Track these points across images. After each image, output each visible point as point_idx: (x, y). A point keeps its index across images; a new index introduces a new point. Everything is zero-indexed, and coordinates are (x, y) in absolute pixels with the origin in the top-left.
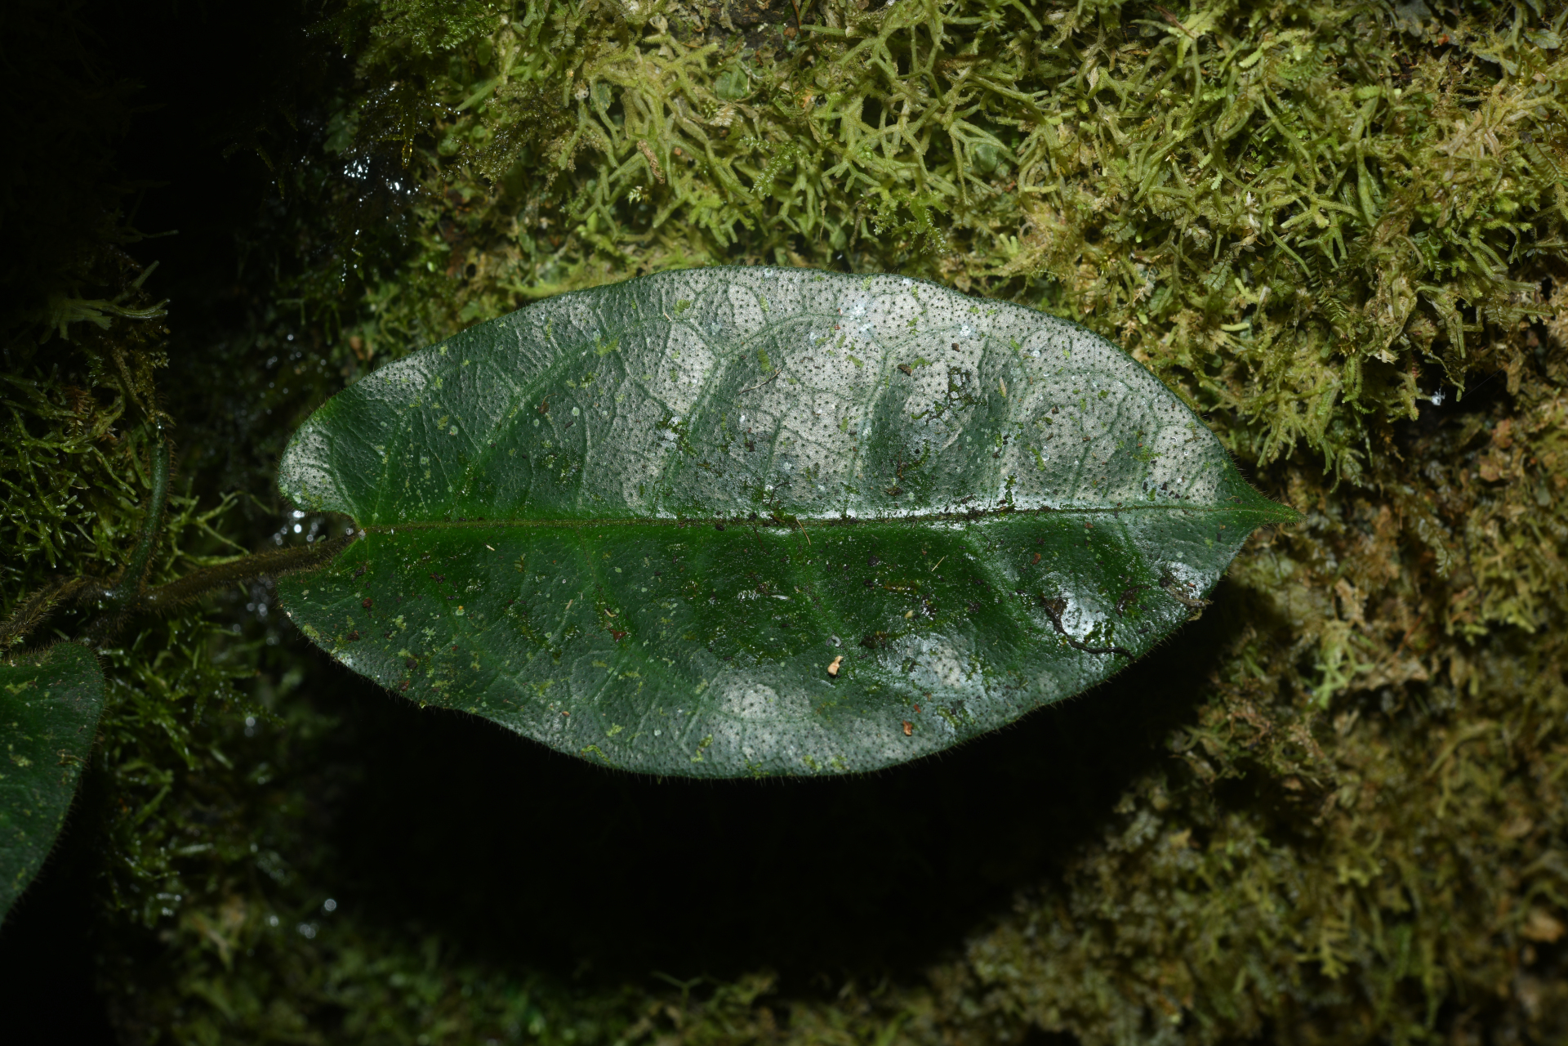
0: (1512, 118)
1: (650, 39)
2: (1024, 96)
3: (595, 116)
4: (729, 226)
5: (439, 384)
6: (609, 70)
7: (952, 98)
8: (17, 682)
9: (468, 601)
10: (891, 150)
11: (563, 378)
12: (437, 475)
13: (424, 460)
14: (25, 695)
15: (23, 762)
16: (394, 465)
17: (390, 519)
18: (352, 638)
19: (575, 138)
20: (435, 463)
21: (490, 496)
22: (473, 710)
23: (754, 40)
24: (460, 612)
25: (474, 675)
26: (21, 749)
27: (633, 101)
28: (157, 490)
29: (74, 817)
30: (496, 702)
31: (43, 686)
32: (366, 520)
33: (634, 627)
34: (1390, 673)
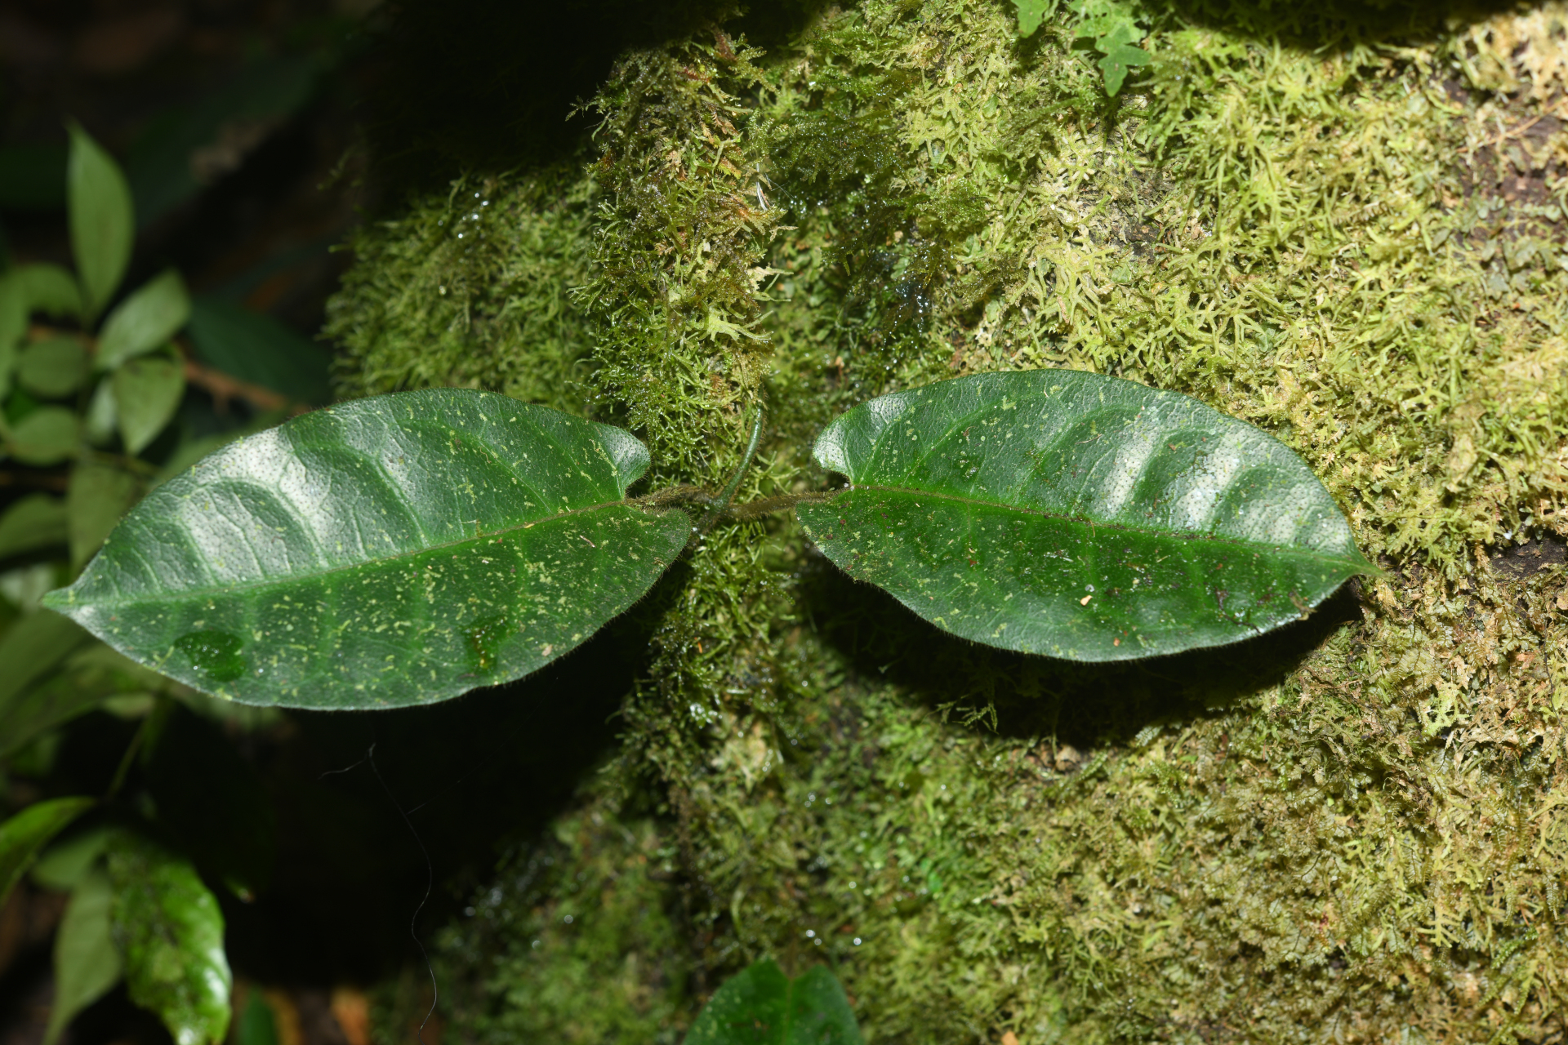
0: (1556, 360)
1: (1077, 239)
2: (1279, 305)
3: (1037, 278)
4: (1104, 357)
5: (913, 410)
6: (1049, 253)
7: (1240, 300)
8: (645, 520)
9: (897, 530)
10: (1199, 324)
11: (980, 419)
12: (900, 461)
13: (895, 452)
14: (647, 527)
15: (635, 557)
16: (879, 451)
17: (869, 482)
18: (829, 537)
19: (1023, 289)
20: (900, 454)
21: (925, 478)
22: (881, 585)
23: (1139, 250)
24: (891, 535)
25: (888, 569)
26: (636, 550)
27: (1060, 273)
28: (751, 448)
29: (654, 592)
30: (894, 584)
31: (657, 526)
32: (856, 481)
33: (983, 560)
34: (1494, 734)
